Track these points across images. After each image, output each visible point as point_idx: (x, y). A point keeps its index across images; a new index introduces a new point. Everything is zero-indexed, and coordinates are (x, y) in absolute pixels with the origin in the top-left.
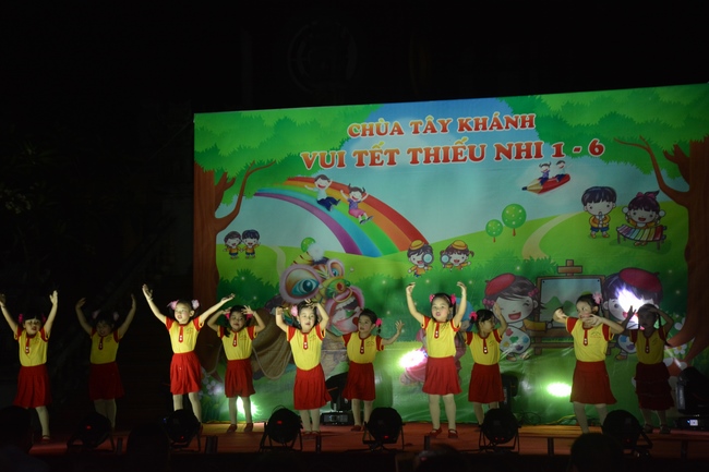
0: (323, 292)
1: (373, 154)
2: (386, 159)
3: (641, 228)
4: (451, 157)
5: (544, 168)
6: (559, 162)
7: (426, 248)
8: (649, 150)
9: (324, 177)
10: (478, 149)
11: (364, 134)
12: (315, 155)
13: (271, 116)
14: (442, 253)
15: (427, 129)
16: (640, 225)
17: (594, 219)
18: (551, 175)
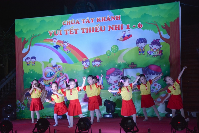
0: (56, 76)
1: (70, 30)
2: (74, 32)
3: (155, 51)
4: (95, 31)
5: (124, 33)
6: (129, 31)
7: (88, 60)
8: (157, 25)
9: (55, 39)
10: (103, 27)
12: (52, 31)
13: (38, 19)
14: (92, 62)
15: (87, 22)
16: (154, 50)
17: (140, 49)
18: (126, 35)
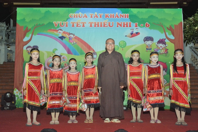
1: (77, 23)
2: (82, 25)
3: (161, 49)
4: (103, 25)
5: (132, 30)
8: (162, 26)
9: (61, 30)
10: (111, 23)
11: (74, 17)
12: (58, 22)
13: (43, 10)
17: (147, 46)
18: (134, 32)
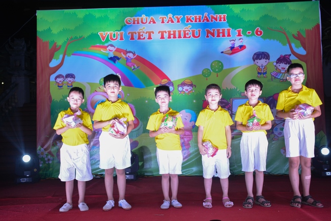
2: (147, 36)
4: (182, 35)
5: (232, 42)
7: (170, 83)
8: (285, 33)
9: (112, 46)
10: (197, 32)
11: (134, 23)
12: (106, 33)
13: (81, 13)
14: (179, 86)
15: (169, 21)
16: (282, 71)
17: (259, 68)
18: (236, 46)
